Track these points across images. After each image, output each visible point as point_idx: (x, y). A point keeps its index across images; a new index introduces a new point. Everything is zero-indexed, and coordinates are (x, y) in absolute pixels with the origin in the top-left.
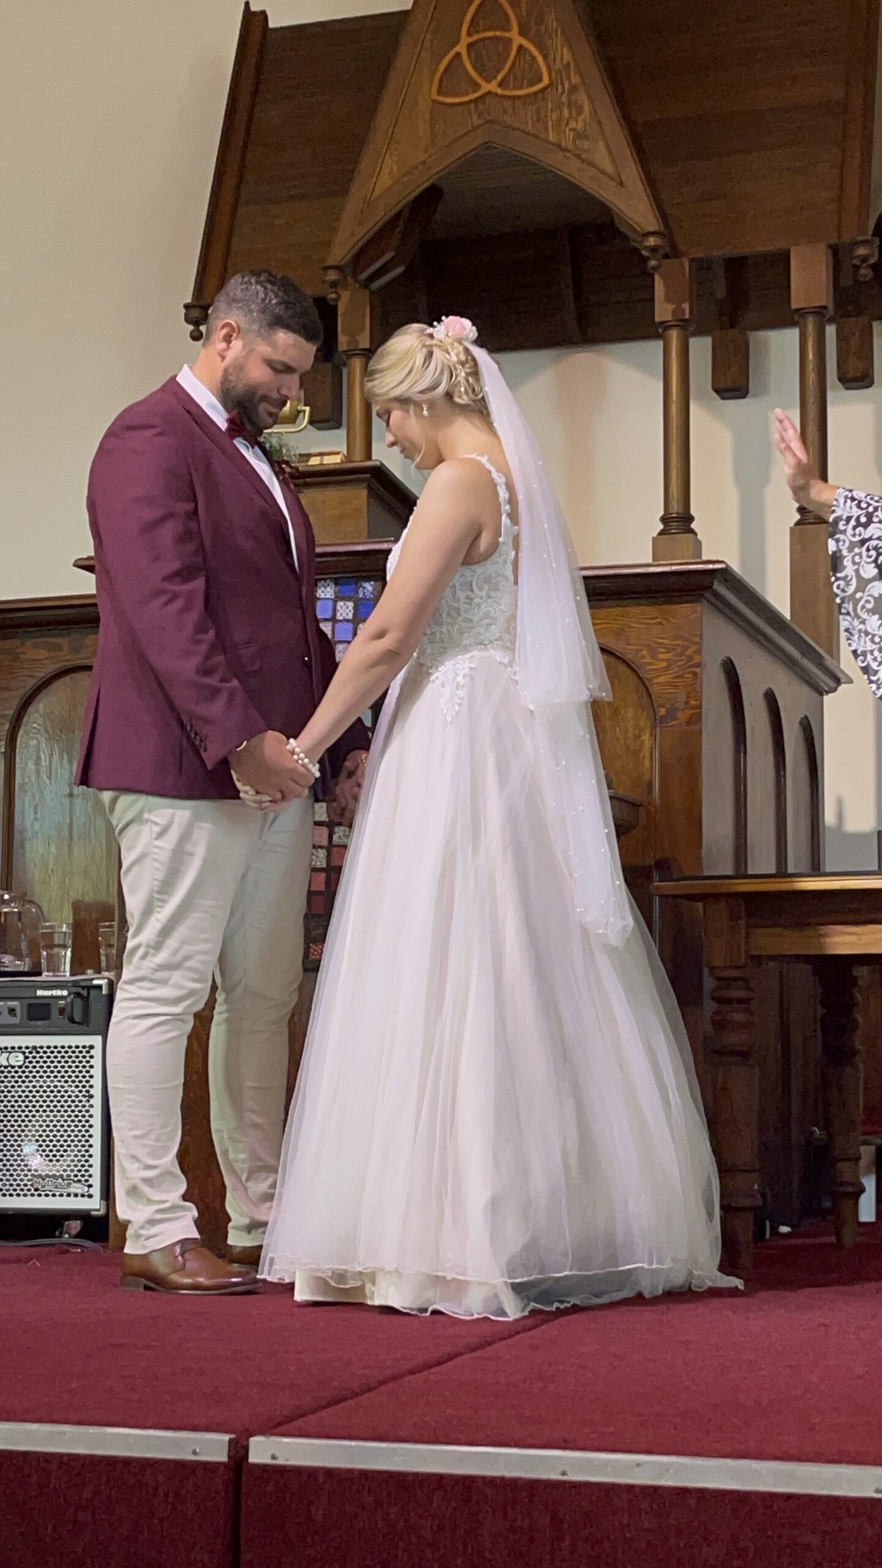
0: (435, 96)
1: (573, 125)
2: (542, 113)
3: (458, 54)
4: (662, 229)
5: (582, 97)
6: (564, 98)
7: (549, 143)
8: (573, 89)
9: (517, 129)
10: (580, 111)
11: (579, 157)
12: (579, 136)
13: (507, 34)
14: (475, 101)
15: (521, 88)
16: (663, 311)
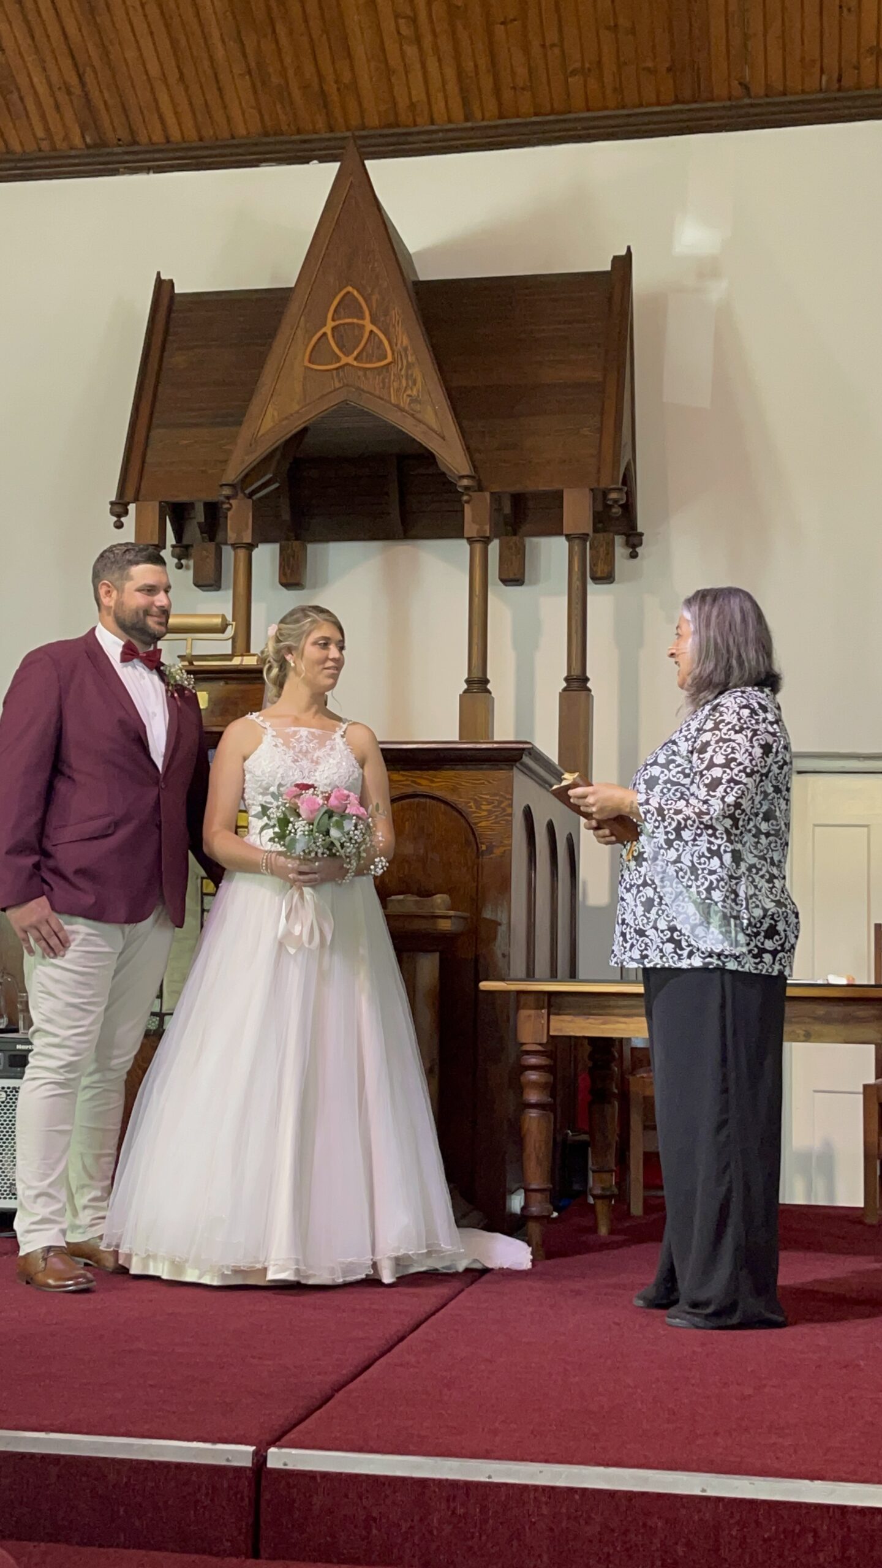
0: (307, 364)
1: (409, 392)
2: (387, 380)
3: (325, 334)
4: (473, 474)
5: (417, 373)
6: (403, 372)
7: (391, 403)
8: (409, 366)
9: (368, 392)
10: (415, 383)
11: (412, 415)
12: (414, 400)
13: (361, 322)
14: (337, 369)
15: (371, 362)
16: (470, 529)
